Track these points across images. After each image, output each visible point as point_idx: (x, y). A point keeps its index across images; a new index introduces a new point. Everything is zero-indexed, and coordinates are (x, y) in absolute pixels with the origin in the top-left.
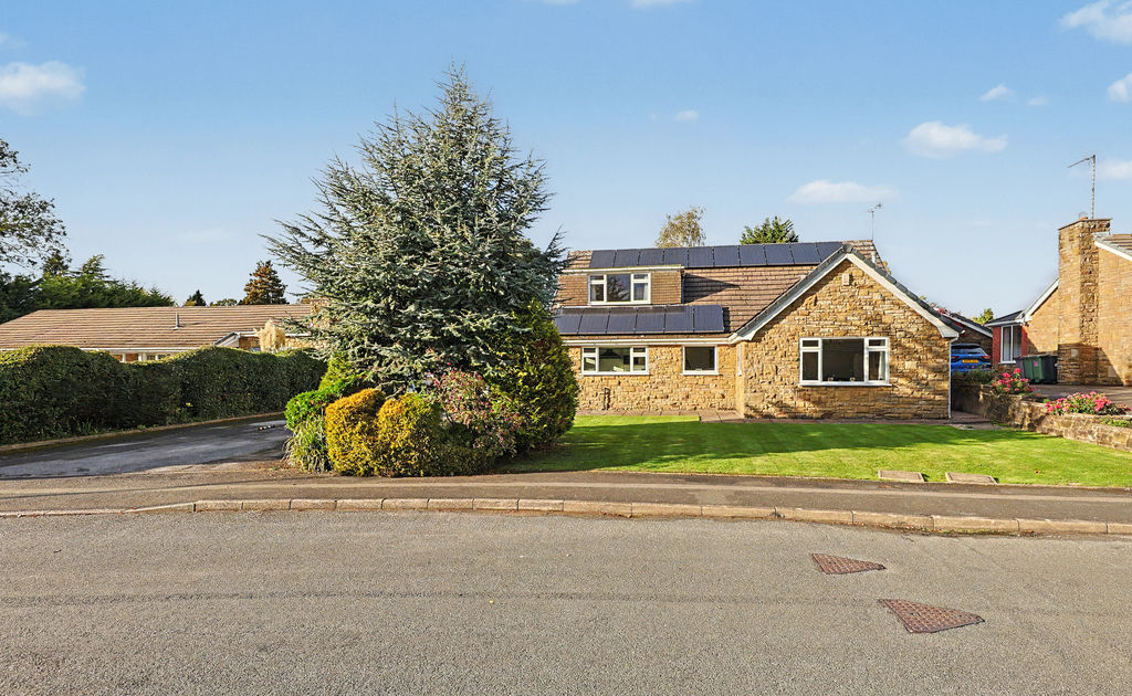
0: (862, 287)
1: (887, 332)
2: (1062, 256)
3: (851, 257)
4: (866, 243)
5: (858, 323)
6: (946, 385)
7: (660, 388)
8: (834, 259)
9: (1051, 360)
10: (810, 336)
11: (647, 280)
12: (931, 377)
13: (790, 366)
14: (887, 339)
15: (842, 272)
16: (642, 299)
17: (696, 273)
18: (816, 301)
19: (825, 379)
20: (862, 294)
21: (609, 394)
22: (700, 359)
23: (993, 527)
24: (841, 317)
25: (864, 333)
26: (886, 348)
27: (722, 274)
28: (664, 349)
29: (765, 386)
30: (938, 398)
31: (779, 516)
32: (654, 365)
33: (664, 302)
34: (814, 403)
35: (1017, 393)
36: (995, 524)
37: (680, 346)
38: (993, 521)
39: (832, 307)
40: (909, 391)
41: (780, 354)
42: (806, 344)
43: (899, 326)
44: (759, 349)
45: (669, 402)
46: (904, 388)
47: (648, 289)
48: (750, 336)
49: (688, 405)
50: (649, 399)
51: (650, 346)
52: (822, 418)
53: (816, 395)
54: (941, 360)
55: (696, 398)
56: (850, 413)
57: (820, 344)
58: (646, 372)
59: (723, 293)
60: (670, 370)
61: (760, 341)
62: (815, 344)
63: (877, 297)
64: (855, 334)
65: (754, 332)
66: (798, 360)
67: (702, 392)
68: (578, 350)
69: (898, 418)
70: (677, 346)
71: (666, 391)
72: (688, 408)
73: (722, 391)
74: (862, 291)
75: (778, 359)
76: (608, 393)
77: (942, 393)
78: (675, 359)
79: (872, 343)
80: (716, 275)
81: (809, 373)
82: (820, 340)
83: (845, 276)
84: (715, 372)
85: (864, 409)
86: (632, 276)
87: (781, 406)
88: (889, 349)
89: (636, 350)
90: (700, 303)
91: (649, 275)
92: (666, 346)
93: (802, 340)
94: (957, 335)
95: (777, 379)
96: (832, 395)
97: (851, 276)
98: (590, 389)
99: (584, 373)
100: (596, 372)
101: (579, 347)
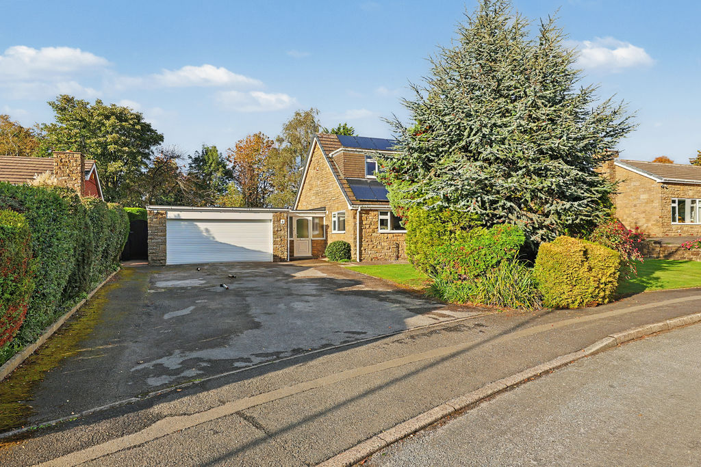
21: (398, 247)
68: (376, 213)
98: (386, 244)
99: (380, 231)
100: (389, 230)
101: (377, 210)
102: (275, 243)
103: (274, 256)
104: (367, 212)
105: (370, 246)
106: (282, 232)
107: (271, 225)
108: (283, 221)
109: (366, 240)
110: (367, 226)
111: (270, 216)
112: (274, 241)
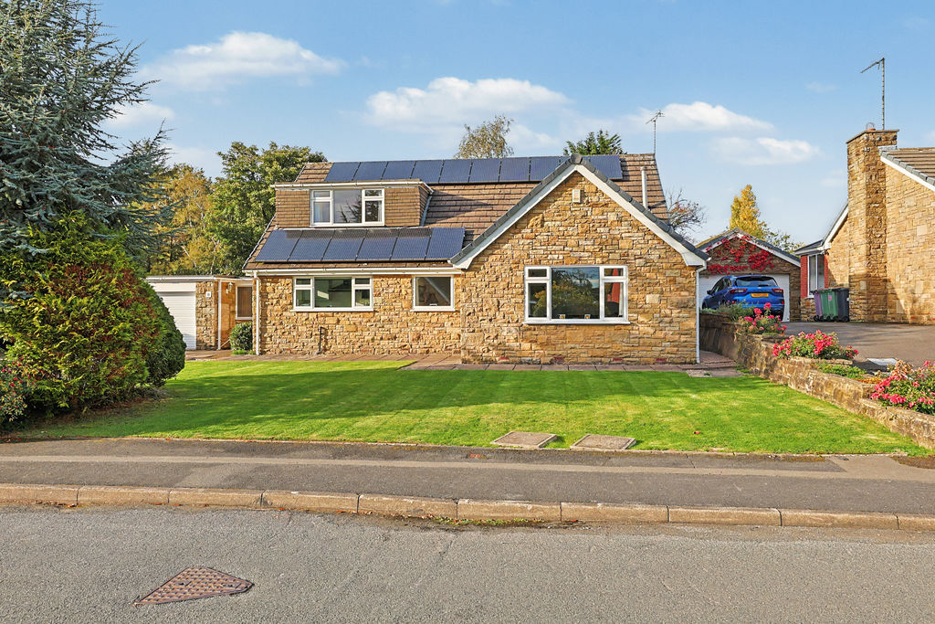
0: (595, 205)
1: (624, 259)
2: (851, 173)
3: (581, 169)
4: (647, 157)
5: (591, 248)
6: (694, 323)
7: (387, 327)
8: (560, 172)
9: (843, 294)
10: (536, 264)
11: (381, 198)
12: (675, 312)
13: (513, 300)
14: (624, 267)
15: (573, 187)
16: (376, 220)
17: (448, 190)
18: (543, 221)
19: (554, 316)
20: (595, 215)
21: (326, 334)
22: (433, 292)
23: (529, 515)
24: (572, 242)
25: (599, 260)
26: (623, 279)
27: (477, 192)
28: (391, 281)
29: (486, 324)
30: (683, 338)
31: (266, 503)
32: (379, 300)
33: (401, 223)
34: (542, 344)
35: (760, 333)
36: (532, 511)
37: (409, 276)
38: (530, 507)
39: (561, 229)
40: (652, 331)
41: (502, 285)
42: (532, 273)
43: (638, 252)
44: (477, 280)
45: (397, 343)
46: (644, 328)
47: (382, 208)
48: (466, 264)
49: (418, 347)
50: (373, 340)
51: (375, 276)
52: (551, 363)
53: (543, 337)
54: (686, 293)
55: (428, 338)
56: (584, 357)
57: (549, 273)
58: (370, 308)
59: (473, 213)
60: (398, 305)
61: (478, 270)
62: (543, 273)
63: (612, 217)
64: (588, 261)
65: (470, 260)
66: (523, 293)
67: (435, 332)
68: (288, 281)
69: (639, 363)
70: (405, 276)
71: (394, 331)
72: (419, 351)
73: (459, 331)
74: (597, 210)
75: (500, 293)
76: (323, 332)
77: (688, 332)
78: (403, 292)
79: (610, 272)
80: (469, 193)
81: (537, 311)
82: (548, 269)
83: (576, 193)
84: (451, 308)
85: (599, 352)
86: (363, 192)
87: (504, 350)
88: (628, 280)
89: (359, 281)
90: (443, 226)
91: (383, 191)
92: (393, 276)
93: (527, 269)
94: (703, 263)
95: (499, 316)
96: (562, 335)
97: (582, 192)
98: (304, 329)
99: (297, 308)
100: (311, 308)
101: (291, 277)
102: (198, 324)
103: (198, 342)
104: (275, 279)
105: (279, 332)
106: (208, 309)
107: (193, 299)
108: (208, 295)
109: (273, 322)
110: (275, 301)
111: (192, 287)
112: (197, 321)
